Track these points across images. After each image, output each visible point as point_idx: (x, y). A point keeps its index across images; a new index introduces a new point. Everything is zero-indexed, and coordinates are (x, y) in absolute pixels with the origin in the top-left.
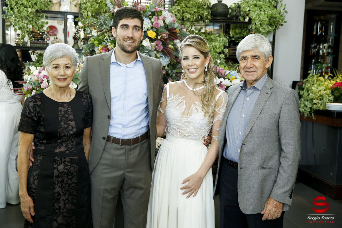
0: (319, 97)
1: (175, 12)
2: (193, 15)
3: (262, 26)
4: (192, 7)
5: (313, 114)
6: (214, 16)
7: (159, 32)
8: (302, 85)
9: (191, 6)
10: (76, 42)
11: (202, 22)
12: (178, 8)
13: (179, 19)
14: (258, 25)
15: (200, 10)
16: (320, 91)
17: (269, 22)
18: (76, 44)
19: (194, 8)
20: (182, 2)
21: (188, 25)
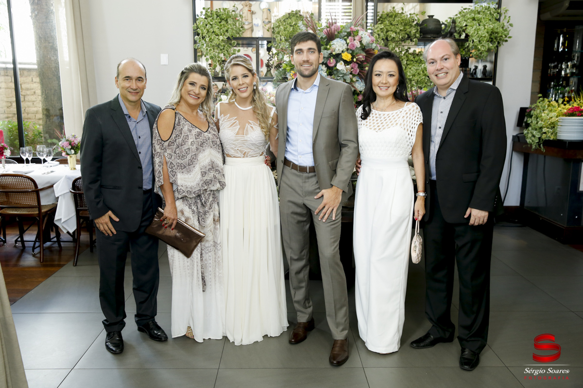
0: (550, 124)
1: (378, 31)
2: (399, 33)
3: (482, 43)
4: (397, 25)
5: (541, 145)
6: (423, 34)
8: (530, 111)
10: (269, 70)
11: (410, 41)
12: (381, 26)
13: (383, 39)
14: (476, 42)
15: (407, 27)
16: (552, 118)
17: (490, 38)
18: (269, 72)
19: (399, 26)
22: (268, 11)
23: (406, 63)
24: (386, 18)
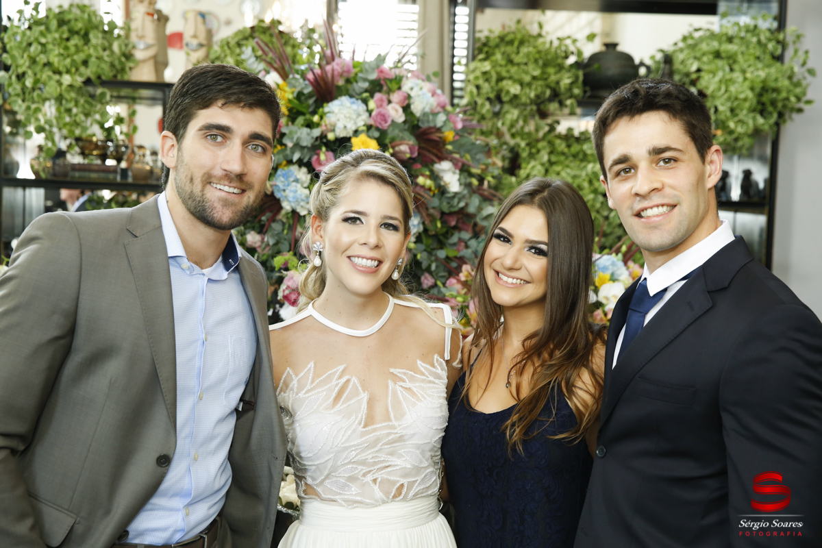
1: (477, 78)
2: (529, 85)
3: (738, 115)
4: (526, 64)
6: (593, 89)
7: (387, 141)
9: (525, 60)
11: (557, 105)
12: (485, 67)
13: (488, 99)
14: (723, 111)
15: (551, 70)
17: (758, 103)
19: (531, 66)
20: (497, 50)
21: (513, 114)
22: (200, 19)
23: (549, 161)
24: (497, 46)
